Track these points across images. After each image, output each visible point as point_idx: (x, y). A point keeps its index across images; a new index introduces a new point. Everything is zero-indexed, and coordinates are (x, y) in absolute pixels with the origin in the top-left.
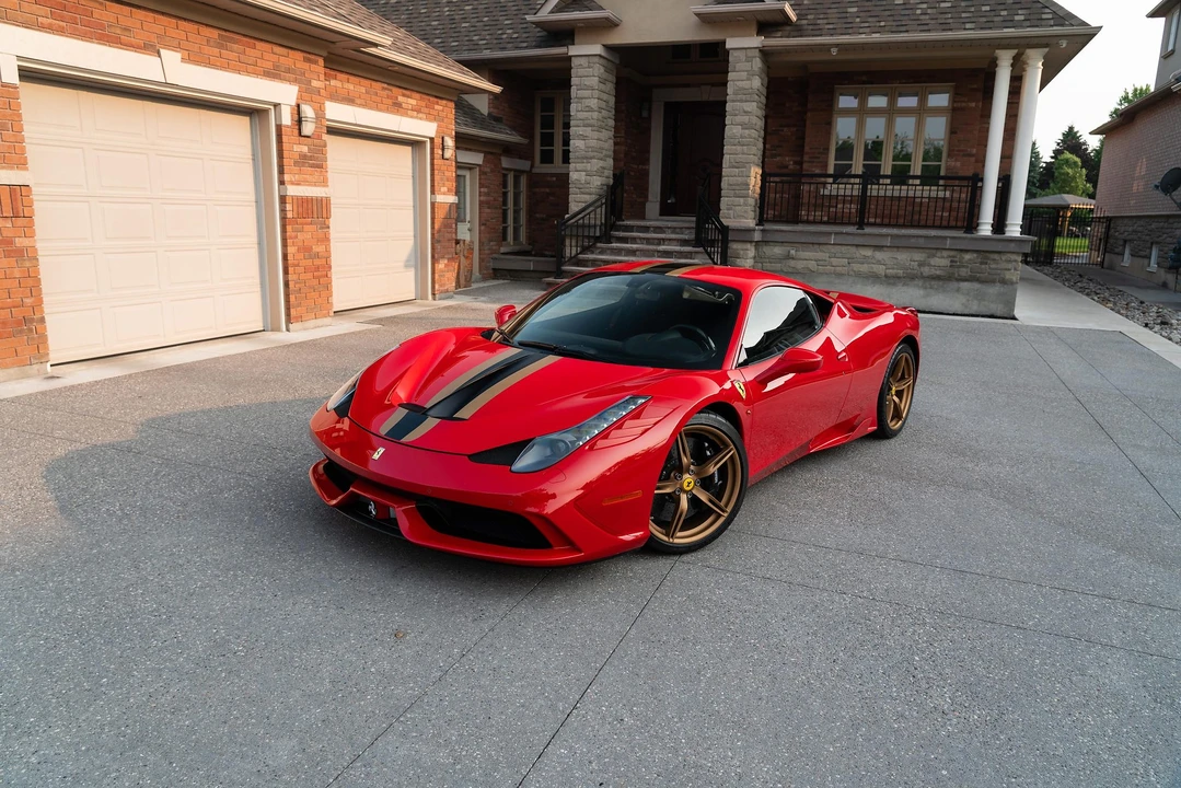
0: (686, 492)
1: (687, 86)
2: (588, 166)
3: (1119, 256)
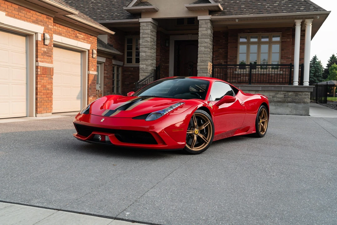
0: (196, 134)
1: (183, 34)
2: (147, 63)
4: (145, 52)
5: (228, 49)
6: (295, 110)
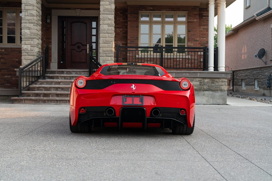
1: (69, 9)
2: (32, 42)
3: (240, 86)
4: (29, 28)
5: (127, 28)
6: (211, 100)
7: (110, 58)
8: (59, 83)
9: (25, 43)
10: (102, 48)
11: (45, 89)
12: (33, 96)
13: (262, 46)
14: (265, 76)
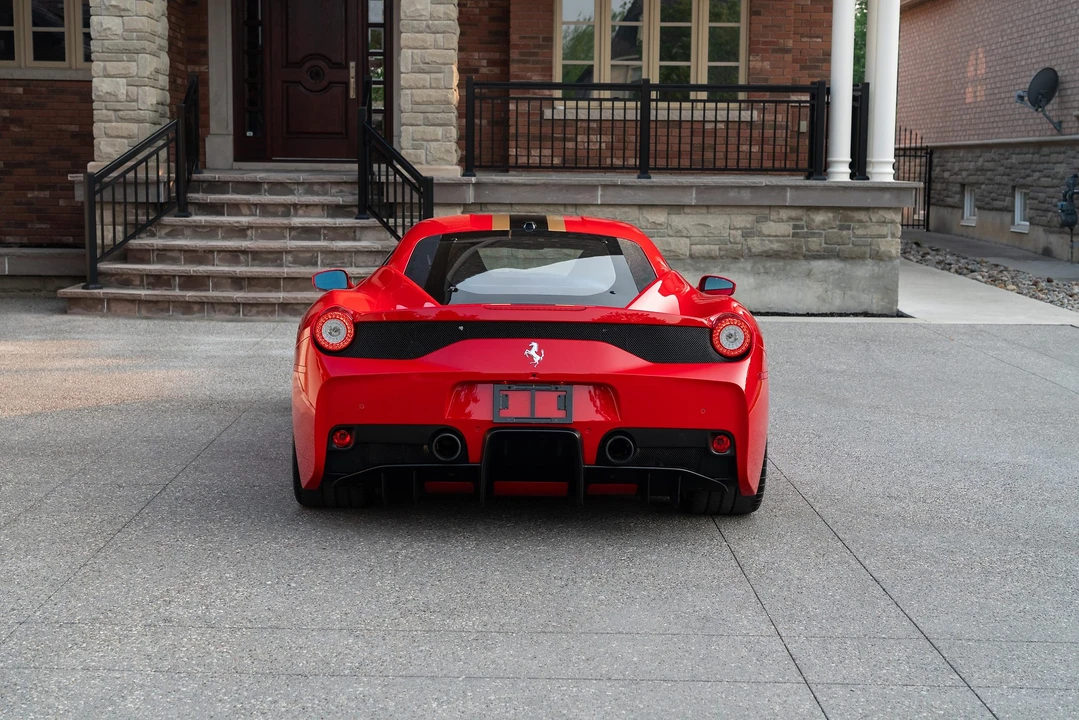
2: (133, 68)
3: (956, 210)
4: (120, 12)
6: (838, 292)
7: (439, 131)
8: (241, 232)
9: (105, 68)
10: (408, 91)
11: (188, 255)
12: (141, 286)
13: (1045, 58)
14: (1054, 177)
